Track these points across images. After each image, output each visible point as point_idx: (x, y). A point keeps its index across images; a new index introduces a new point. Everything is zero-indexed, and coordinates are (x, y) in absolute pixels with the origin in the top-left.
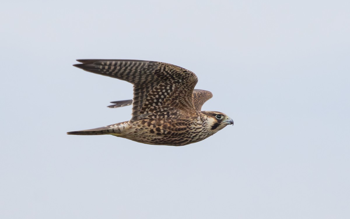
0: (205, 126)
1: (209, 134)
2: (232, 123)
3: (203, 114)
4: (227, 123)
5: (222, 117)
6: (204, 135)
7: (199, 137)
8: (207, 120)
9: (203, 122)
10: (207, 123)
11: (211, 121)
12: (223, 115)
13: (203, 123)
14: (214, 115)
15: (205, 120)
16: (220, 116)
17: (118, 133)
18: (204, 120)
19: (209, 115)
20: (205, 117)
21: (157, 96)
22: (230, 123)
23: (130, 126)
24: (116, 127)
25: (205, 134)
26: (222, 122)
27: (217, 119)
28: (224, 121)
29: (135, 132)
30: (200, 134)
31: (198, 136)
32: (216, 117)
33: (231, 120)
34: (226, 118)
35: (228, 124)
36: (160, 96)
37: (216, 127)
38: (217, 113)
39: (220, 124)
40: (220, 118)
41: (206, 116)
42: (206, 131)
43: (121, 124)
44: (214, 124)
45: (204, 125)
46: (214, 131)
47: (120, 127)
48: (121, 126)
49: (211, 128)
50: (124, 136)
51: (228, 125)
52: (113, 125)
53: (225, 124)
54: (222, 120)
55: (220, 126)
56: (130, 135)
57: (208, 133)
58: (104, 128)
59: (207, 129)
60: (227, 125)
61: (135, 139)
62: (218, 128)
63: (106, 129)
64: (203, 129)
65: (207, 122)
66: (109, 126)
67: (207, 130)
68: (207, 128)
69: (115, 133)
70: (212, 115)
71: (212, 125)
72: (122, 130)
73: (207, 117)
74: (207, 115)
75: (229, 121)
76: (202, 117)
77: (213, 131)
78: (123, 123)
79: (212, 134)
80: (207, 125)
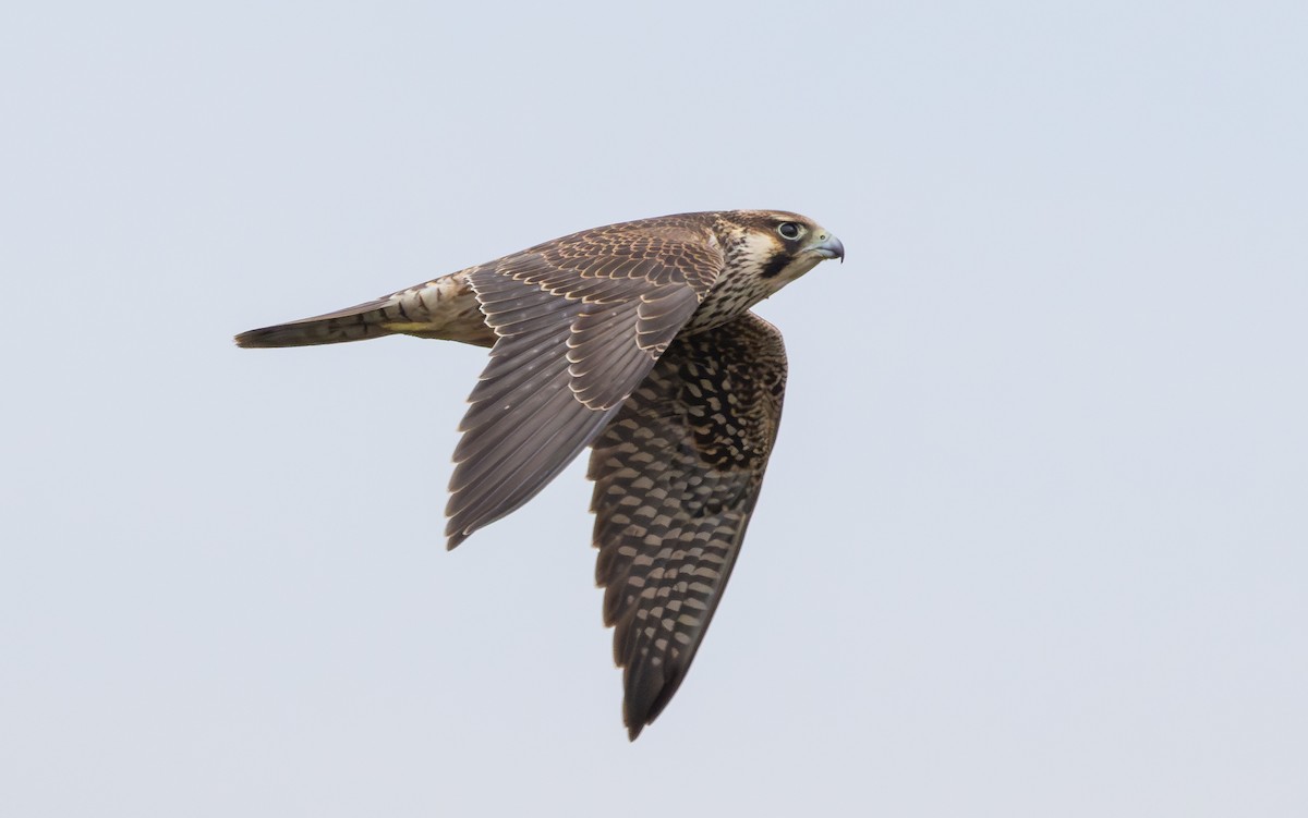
0: (736, 266)
1: (754, 294)
2: (838, 253)
3: (730, 224)
4: (820, 252)
5: (802, 232)
6: (736, 299)
7: (719, 307)
8: (744, 242)
9: (731, 250)
10: (743, 255)
11: (761, 246)
12: (806, 226)
13: (730, 254)
14: (772, 224)
15: (738, 244)
16: (792, 226)
18: (731, 244)
20: (738, 232)
22: (829, 253)
25: (736, 295)
27: (780, 239)
28: (810, 248)
30: (721, 294)
31: (714, 303)
32: (779, 230)
33: (836, 244)
34: (817, 234)
35: (825, 258)
38: (781, 218)
39: (795, 259)
40: (794, 233)
41: (742, 229)
42: (739, 285)
44: (770, 255)
45: (735, 261)
46: (772, 281)
49: (761, 271)
51: (823, 263)
53: (811, 258)
54: (799, 244)
55: (793, 264)
57: (750, 290)
59: (743, 275)
60: (818, 259)
62: (786, 272)
64: (731, 276)
65: (745, 250)
66: (387, 298)
67: (745, 278)
68: (744, 271)
70: (764, 223)
71: (764, 261)
73: (745, 231)
74: (743, 225)
75: (827, 245)
76: (723, 235)
77: (767, 281)
79: (766, 296)
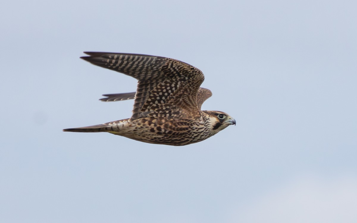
17: (116, 131)
19: (211, 114)
21: (161, 94)
23: (129, 125)
24: (115, 125)
26: (224, 122)
29: (134, 130)
36: (164, 93)
37: (218, 127)
43: (120, 122)
47: (119, 124)
48: (121, 124)
50: (123, 134)
52: (112, 123)
56: (130, 133)
58: (102, 125)
61: (134, 137)
63: (105, 127)
69: (113, 131)
72: (121, 128)
78: (122, 121)
80: (209, 124)
